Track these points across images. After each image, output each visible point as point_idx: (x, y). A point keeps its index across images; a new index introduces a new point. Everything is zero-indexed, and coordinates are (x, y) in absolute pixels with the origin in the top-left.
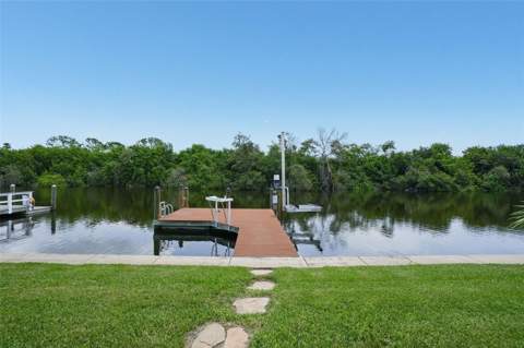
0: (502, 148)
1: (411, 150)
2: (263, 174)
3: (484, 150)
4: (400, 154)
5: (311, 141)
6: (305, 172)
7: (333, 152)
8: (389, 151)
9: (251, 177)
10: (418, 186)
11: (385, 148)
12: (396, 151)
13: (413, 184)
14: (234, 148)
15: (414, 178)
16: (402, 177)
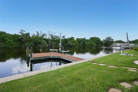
0: (81, 38)
1: (68, 38)
2: (34, 43)
3: (79, 39)
4: (66, 39)
5: (45, 34)
6: (46, 42)
7: (51, 37)
8: (64, 38)
9: (30, 44)
10: (70, 46)
11: (63, 37)
12: (65, 38)
13: (69, 45)
14: (20, 34)
15: (69, 44)
16: (67, 44)
